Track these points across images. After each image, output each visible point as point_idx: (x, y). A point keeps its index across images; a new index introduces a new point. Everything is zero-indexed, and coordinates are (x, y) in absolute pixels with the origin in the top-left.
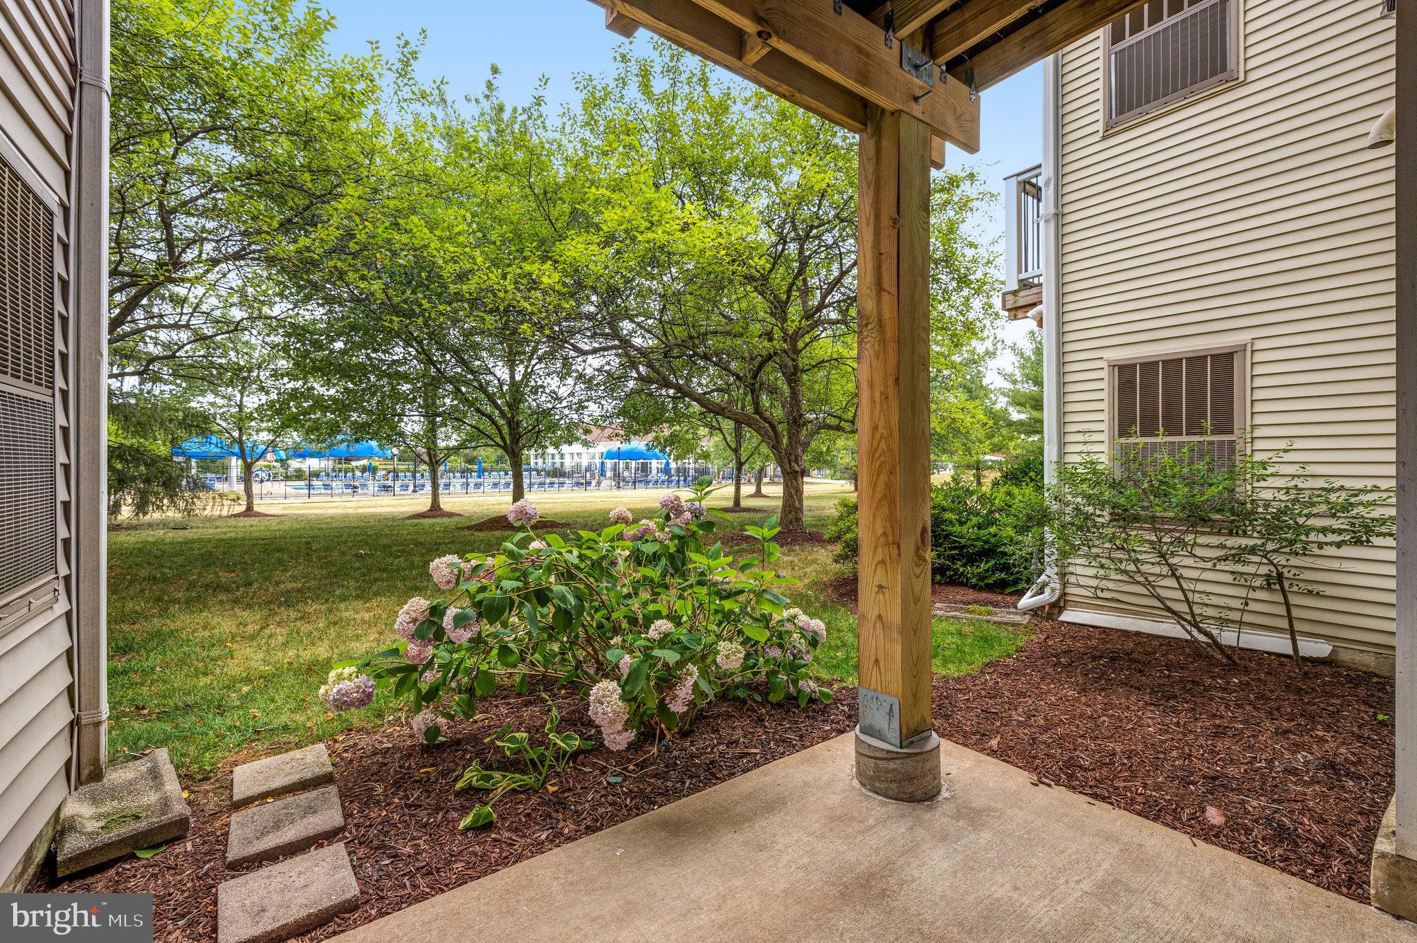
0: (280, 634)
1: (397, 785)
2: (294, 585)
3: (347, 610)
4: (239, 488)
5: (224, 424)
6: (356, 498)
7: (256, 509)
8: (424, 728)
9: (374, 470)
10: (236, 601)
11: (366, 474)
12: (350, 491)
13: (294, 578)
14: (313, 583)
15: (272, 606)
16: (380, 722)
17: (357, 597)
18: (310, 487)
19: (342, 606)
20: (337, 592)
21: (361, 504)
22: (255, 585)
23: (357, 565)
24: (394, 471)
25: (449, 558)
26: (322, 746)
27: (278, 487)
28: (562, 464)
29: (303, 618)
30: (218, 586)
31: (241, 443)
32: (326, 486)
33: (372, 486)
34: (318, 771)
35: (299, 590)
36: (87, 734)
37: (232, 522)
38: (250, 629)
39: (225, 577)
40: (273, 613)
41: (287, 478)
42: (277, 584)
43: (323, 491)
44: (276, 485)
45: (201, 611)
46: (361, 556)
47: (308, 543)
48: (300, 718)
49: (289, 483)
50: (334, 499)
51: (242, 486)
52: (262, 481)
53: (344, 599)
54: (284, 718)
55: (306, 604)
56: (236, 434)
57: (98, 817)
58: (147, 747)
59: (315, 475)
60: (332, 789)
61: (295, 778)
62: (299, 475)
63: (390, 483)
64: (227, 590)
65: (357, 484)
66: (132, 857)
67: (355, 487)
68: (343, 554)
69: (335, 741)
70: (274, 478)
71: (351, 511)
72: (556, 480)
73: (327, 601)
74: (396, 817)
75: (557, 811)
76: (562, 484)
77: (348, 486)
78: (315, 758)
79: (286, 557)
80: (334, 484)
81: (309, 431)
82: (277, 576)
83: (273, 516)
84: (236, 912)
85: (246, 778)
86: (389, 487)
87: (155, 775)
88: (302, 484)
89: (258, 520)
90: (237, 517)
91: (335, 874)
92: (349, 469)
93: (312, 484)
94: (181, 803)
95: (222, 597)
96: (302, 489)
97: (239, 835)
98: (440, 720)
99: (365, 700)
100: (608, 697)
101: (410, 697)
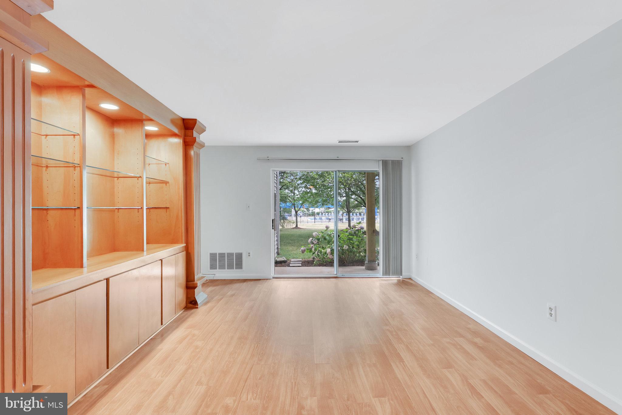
1: (308, 262)
4: (294, 218)
7: (298, 226)
10: (292, 245)
12: (328, 221)
18: (315, 219)
25: (316, 233)
27: (306, 218)
32: (321, 219)
37: (292, 230)
41: (309, 215)
43: (319, 220)
49: (309, 217)
50: (323, 224)
52: (301, 217)
54: (298, 257)
57: (279, 260)
58: (281, 257)
59: (318, 214)
60: (301, 262)
61: (298, 260)
62: (313, 214)
65: (330, 218)
66: (283, 262)
67: (330, 219)
69: (303, 259)
70: (305, 215)
74: (307, 264)
77: (327, 219)
78: (301, 260)
80: (323, 217)
82: (300, 242)
83: (302, 229)
84: (291, 265)
85: (292, 260)
86: (341, 219)
87: (283, 258)
88: (313, 217)
89: (299, 229)
90: (293, 228)
91: (300, 265)
92: (329, 211)
93: (316, 217)
94: (286, 259)
95: (290, 245)
96: (313, 219)
97: (291, 263)
98: (315, 257)
99: (305, 250)
100: (329, 250)
101: (311, 253)
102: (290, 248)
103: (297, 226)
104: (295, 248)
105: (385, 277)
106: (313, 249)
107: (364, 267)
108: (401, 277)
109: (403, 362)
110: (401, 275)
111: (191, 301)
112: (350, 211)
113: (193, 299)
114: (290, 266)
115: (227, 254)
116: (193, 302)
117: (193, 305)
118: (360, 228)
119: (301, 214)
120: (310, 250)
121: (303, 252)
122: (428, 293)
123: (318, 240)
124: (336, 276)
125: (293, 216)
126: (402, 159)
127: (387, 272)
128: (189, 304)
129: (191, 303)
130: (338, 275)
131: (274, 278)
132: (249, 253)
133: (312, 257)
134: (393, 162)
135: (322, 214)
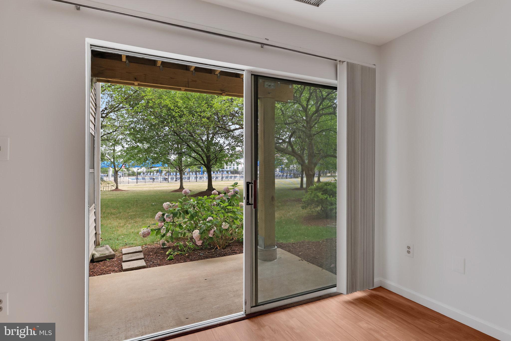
0: (130, 226)
1: (155, 253)
2: (133, 213)
3: (147, 220)
4: (112, 179)
5: (109, 157)
6: (154, 183)
7: (119, 188)
8: (162, 243)
9: (161, 172)
10: (117, 217)
11: (158, 173)
12: (152, 180)
13: (133, 211)
14: (138, 213)
15: (127, 219)
16: (153, 243)
17: (151, 217)
18: (137, 179)
19: (146, 220)
20: (145, 216)
21: (156, 186)
22: (122, 213)
23: (152, 208)
24: (168, 172)
26: (140, 246)
27: (126, 179)
28: (238, 168)
29: (136, 222)
30: (111, 213)
31: (114, 163)
32: (143, 179)
33: (160, 179)
34: (139, 250)
35: (134, 215)
36: (97, 236)
37: (111, 193)
38: (122, 225)
39: (113, 211)
40: (127, 221)
41: (129, 175)
42: (128, 213)
43: (142, 181)
44: (125, 178)
45: (108, 220)
46: (153, 205)
47: (137, 201)
48: (135, 242)
49: (130, 177)
50: (146, 184)
51: (113, 178)
52: (120, 177)
53: (147, 217)
54: (132, 242)
55: (136, 218)
56: (112, 160)
57: (99, 254)
58: (104, 245)
59: (139, 174)
60: (142, 253)
61: (135, 251)
62: (133, 174)
63: (167, 177)
64: (114, 215)
65: (154, 177)
66: (106, 260)
67: (154, 179)
68: (148, 204)
69: (143, 246)
70: (124, 175)
71: (152, 189)
72: (233, 175)
73: (142, 218)
74: (154, 257)
75: (187, 258)
76: (235, 177)
77: (151, 179)
78: (139, 248)
79: (130, 205)
80: (146, 177)
81: (137, 160)
82: (128, 211)
83: (124, 191)
84: (125, 266)
85: (124, 251)
86: (167, 179)
87: (107, 249)
88: (134, 177)
89: (120, 192)
90: (113, 190)
91: (142, 263)
92: (152, 171)
93: (138, 177)
94: (113, 253)
95: (113, 216)
96: (134, 179)
97: (125, 258)
98: (166, 242)
99: (148, 234)
100: (196, 233)
101: (159, 236)
102: (115, 223)
103: (117, 188)
104: (122, 222)
106: (163, 231)
110: (373, 285)
112: (182, 170)
114: (124, 268)
119: (121, 174)
120: (158, 232)
121: (146, 235)
125: (111, 176)
133: (161, 242)
135: (144, 173)
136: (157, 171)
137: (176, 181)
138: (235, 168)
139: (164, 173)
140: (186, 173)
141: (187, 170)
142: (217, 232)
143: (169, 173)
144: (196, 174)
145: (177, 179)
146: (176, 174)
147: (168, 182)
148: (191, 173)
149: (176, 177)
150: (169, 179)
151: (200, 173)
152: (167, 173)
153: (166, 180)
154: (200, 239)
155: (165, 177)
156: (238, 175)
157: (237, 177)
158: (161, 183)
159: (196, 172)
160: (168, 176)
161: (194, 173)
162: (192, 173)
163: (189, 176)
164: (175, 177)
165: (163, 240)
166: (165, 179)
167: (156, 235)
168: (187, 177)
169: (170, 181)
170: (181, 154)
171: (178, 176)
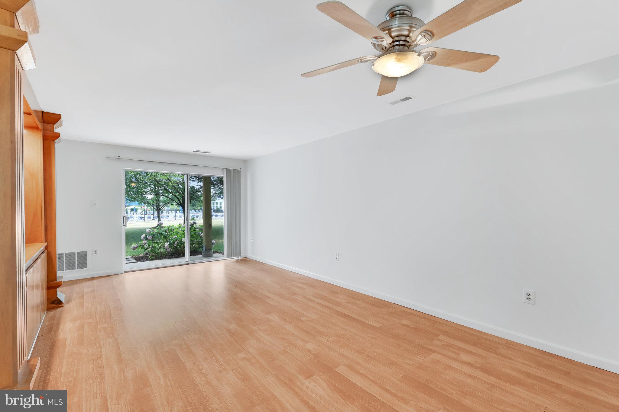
9: (135, 210)
25: (149, 229)
61: (128, 258)
78: (134, 256)
91: (134, 261)
98: (148, 253)
99: (137, 247)
100: (167, 244)
101: (143, 250)
105: (229, 258)
106: (146, 246)
107: (201, 256)
108: (240, 257)
109: (271, 298)
110: (240, 255)
111: (52, 301)
112: (160, 209)
113: (55, 299)
115: (66, 254)
116: (56, 302)
117: (57, 304)
118: (193, 224)
120: (143, 246)
121: (134, 249)
122: (263, 264)
123: (154, 235)
124: (187, 263)
126: (240, 169)
127: (230, 255)
128: (50, 305)
129: (53, 303)
130: (190, 262)
131: (125, 272)
132: (95, 251)
133: (145, 252)
134: (234, 170)
136: (132, 210)
137: (153, 219)
138: (219, 207)
139: (139, 211)
140: (165, 212)
141: (166, 209)
142: (179, 243)
143: (145, 212)
144: (176, 213)
145: (155, 218)
146: (154, 213)
147: (145, 221)
148: (170, 212)
149: (154, 216)
150: (146, 218)
151: (180, 211)
152: (143, 211)
153: (142, 219)
154: (169, 247)
155: (141, 215)
156: (219, 214)
157: (218, 216)
158: (137, 222)
159: (176, 211)
160: (145, 215)
161: (174, 212)
162: (172, 212)
163: (168, 215)
164: (152, 216)
165: (147, 251)
166: (141, 217)
167: (142, 249)
168: (165, 216)
169: (146, 220)
170: (157, 195)
171: (156, 215)
